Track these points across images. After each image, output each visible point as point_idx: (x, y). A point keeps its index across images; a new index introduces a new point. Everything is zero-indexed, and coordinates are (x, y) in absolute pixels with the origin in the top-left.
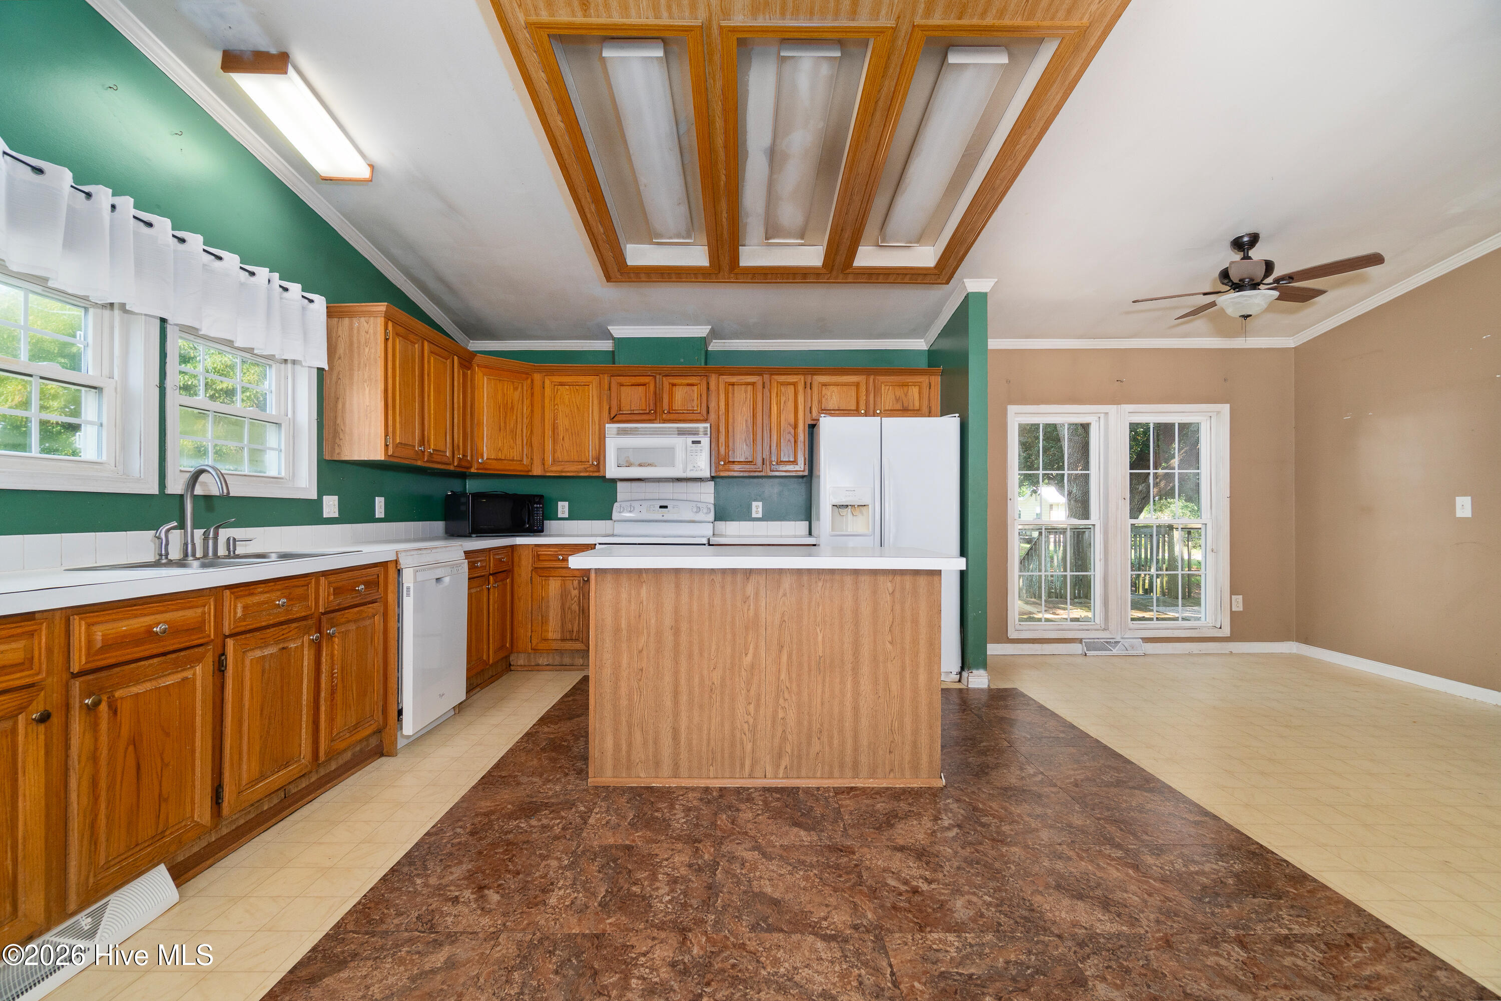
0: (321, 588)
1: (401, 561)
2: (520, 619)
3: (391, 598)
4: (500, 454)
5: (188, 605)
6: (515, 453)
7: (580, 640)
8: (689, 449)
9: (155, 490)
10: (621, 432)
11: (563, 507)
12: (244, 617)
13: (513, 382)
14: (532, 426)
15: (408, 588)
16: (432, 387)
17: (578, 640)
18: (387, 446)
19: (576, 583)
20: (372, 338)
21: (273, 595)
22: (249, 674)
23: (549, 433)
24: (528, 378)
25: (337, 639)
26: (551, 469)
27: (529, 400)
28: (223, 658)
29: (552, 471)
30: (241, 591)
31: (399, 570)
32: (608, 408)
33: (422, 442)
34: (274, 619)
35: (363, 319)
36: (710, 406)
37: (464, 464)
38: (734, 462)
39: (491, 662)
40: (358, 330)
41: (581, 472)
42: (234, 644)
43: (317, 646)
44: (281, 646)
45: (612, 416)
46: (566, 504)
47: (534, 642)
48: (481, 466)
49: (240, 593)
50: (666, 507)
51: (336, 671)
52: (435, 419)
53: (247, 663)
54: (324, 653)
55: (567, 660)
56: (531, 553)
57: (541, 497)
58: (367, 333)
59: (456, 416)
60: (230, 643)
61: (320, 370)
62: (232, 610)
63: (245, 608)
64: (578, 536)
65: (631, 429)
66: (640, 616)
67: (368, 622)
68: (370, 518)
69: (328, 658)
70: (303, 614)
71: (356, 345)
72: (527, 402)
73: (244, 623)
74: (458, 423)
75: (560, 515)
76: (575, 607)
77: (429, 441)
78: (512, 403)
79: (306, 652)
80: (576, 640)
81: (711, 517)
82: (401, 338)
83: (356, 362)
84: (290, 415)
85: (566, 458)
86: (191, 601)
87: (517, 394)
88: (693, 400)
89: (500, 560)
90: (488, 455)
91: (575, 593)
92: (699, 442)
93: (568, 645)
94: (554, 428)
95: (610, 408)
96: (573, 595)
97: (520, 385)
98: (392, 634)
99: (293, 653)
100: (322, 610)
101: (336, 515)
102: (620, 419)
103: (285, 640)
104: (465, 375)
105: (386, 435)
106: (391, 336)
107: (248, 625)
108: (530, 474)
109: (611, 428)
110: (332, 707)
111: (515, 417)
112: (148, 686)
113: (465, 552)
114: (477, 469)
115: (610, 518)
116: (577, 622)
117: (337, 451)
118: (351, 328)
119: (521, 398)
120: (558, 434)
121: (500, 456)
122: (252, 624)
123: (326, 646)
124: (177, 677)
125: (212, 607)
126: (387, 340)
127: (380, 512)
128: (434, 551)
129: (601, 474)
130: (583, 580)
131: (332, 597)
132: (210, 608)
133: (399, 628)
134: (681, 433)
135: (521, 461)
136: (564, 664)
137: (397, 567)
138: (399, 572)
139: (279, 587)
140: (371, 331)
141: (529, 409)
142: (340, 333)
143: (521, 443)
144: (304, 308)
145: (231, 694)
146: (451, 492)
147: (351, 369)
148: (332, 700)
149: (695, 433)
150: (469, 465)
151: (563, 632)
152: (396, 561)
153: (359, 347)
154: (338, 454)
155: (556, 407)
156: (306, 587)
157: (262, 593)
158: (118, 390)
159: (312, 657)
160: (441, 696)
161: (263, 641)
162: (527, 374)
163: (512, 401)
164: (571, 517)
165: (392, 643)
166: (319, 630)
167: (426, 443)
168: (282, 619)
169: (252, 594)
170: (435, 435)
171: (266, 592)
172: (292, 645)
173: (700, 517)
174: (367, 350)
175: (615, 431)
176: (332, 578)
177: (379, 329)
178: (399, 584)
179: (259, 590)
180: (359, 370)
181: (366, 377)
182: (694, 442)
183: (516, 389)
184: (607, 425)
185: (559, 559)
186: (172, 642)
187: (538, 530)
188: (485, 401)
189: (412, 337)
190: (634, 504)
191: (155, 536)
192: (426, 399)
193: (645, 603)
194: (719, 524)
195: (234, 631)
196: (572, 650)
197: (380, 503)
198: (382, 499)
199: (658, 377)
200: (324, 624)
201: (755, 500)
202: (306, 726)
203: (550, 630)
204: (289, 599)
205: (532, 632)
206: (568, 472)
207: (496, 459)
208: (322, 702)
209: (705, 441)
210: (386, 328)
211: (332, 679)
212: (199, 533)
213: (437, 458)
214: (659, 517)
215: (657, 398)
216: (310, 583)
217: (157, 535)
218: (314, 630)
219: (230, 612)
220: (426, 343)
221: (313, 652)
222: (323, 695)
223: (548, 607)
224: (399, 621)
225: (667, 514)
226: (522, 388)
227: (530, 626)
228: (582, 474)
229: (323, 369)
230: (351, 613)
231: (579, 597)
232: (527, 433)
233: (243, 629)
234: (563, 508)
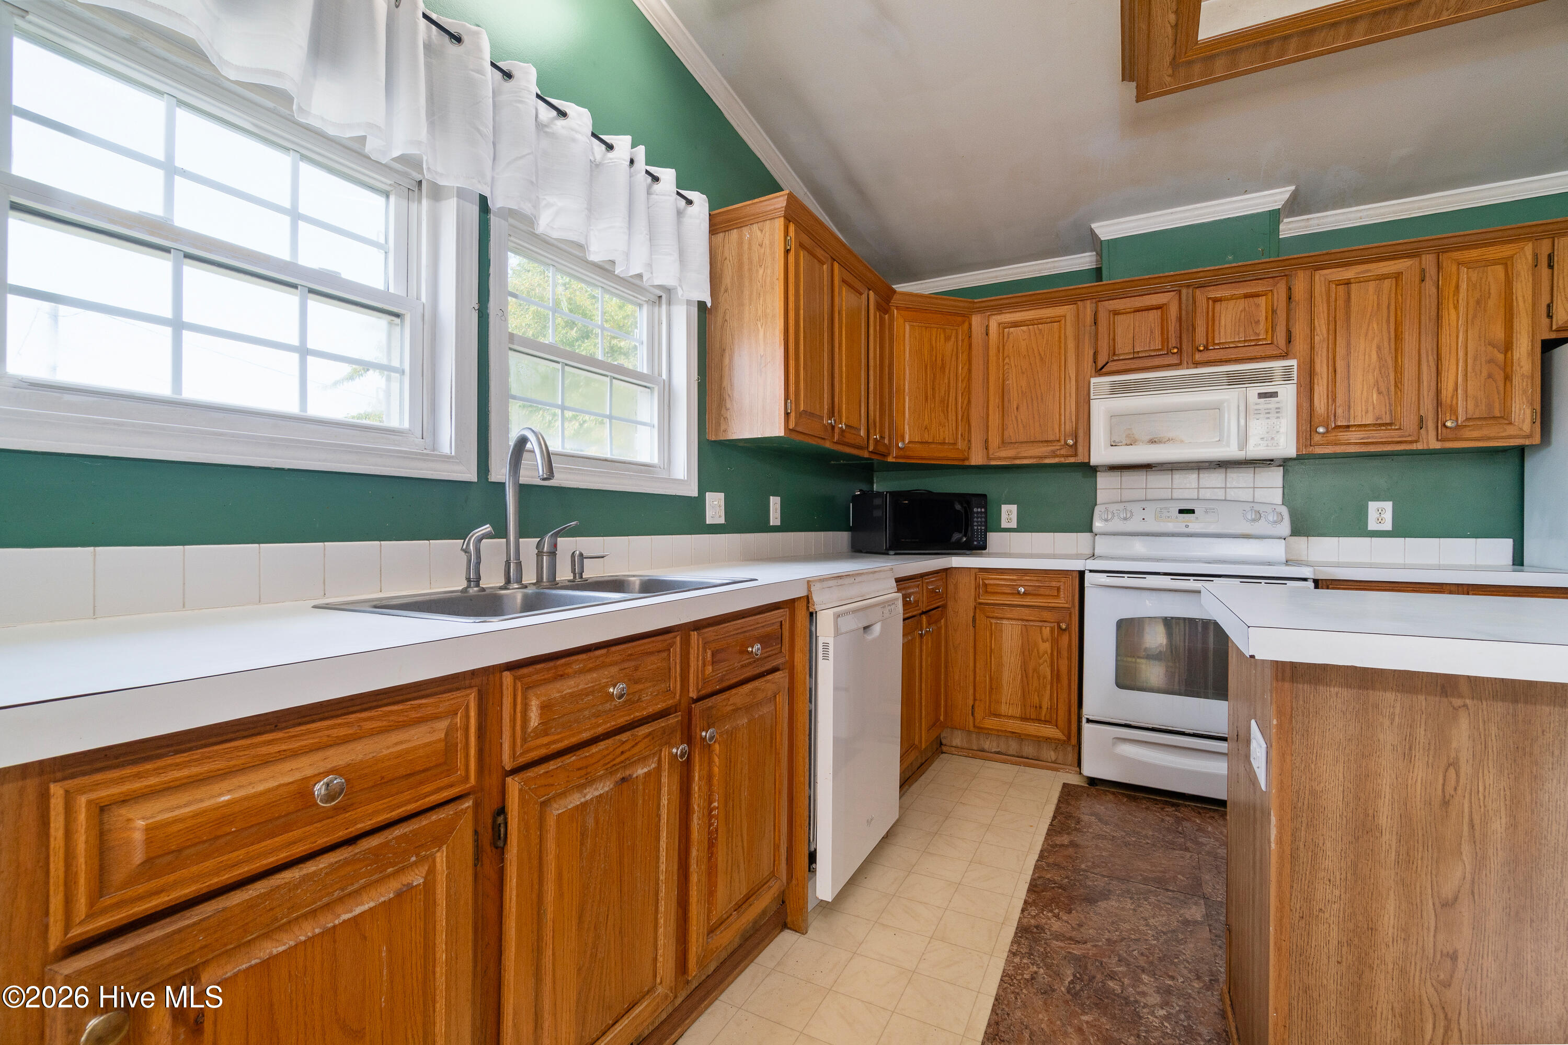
0: (692, 651)
1: (816, 598)
2: (957, 678)
3: (800, 659)
4: (926, 435)
5: (413, 715)
6: (947, 432)
7: (1054, 721)
8: (1252, 407)
9: (470, 474)
10: (1117, 390)
11: (1009, 512)
12: (545, 729)
13: (944, 330)
14: (969, 393)
15: (826, 645)
16: (844, 333)
17: (1050, 722)
18: (787, 414)
19: (1046, 632)
20: (768, 250)
21: (603, 676)
22: (553, 846)
23: (994, 401)
24: (964, 322)
25: (717, 746)
26: (997, 454)
27: (966, 353)
28: (500, 819)
29: (1000, 459)
30: (538, 672)
31: (811, 614)
32: (1091, 353)
33: (832, 414)
34: (605, 723)
35: (755, 227)
36: (1293, 330)
37: (882, 449)
38: (1348, 427)
39: (923, 746)
40: (750, 244)
41: (1046, 457)
42: (520, 790)
43: (685, 768)
44: (619, 776)
45: (1100, 365)
46: (1014, 508)
47: (979, 714)
48: (901, 453)
49: (535, 677)
50: (1192, 511)
51: (716, 804)
52: (847, 377)
53: (551, 822)
54: (697, 775)
55: (1029, 750)
56: (973, 582)
57: (985, 496)
58: (761, 245)
59: (871, 378)
60: (514, 785)
61: (701, 305)
62: (519, 715)
63: (545, 708)
64: (1031, 556)
65: (1136, 382)
66: (1446, 803)
67: (766, 710)
68: (763, 526)
69: (703, 783)
70: (660, 706)
71: (746, 267)
72: (963, 357)
73: (545, 740)
74: (875, 388)
75: (1004, 525)
76: (1046, 670)
77: (840, 412)
78: (942, 360)
79: (665, 780)
80: (1046, 722)
81: (1285, 528)
82: (806, 252)
83: (746, 292)
84: (664, 376)
85: (1022, 438)
86: (420, 706)
87: (950, 345)
88: (1258, 322)
89: (933, 591)
90: (910, 435)
91: (1046, 647)
92: (1274, 395)
93: (1032, 728)
94: (1003, 393)
95: (1095, 354)
96: (1041, 652)
97: (954, 332)
98: (801, 720)
99: (641, 787)
100: (693, 694)
101: (722, 521)
102: (1114, 369)
103: (625, 765)
104: (882, 320)
105: (787, 397)
106: (793, 246)
107: (554, 742)
108: (967, 463)
109: (1099, 383)
110: (711, 871)
111: (946, 381)
112: (308, 930)
113: (898, 580)
114: (896, 457)
115: (1088, 527)
116: (1048, 692)
117: (723, 428)
118: (740, 243)
119: (955, 353)
120: (1009, 401)
121: (927, 438)
122: (561, 740)
123: (700, 760)
124: (386, 893)
125: (473, 714)
126: (787, 252)
127: (775, 518)
128: (858, 579)
129: (1080, 459)
130: (1059, 627)
131: (709, 669)
132: (467, 717)
133: (810, 712)
134: (1235, 380)
135: (955, 444)
136: (1025, 754)
137: (808, 608)
138: (812, 615)
139: (616, 658)
140: (767, 242)
141: (966, 367)
142: (726, 254)
143: (954, 418)
144: (680, 213)
145: (514, 898)
146: (860, 491)
147: (741, 305)
148: (710, 859)
149: (1266, 378)
150: (886, 451)
151: (1024, 706)
152: (807, 597)
153: (750, 270)
154: (725, 431)
155: (1007, 360)
156: (665, 654)
157: (581, 672)
158: (426, 318)
159: (676, 787)
160: (869, 822)
161: (583, 772)
162: (963, 316)
163: (943, 356)
164: (1021, 528)
165: (802, 740)
166: (688, 738)
167: (836, 414)
168: (622, 721)
169: (562, 677)
170: (847, 404)
171: (590, 670)
172: (641, 771)
173: (1261, 527)
174: (761, 272)
175: (1108, 387)
176: (709, 632)
177: (777, 237)
178: (812, 637)
179: (576, 667)
180: (750, 304)
181: (760, 312)
182: (1262, 395)
183: (947, 339)
184: (1093, 380)
185: (1019, 593)
186: (370, 808)
187: (977, 546)
188: (907, 359)
189: (819, 252)
190: (1129, 506)
191: (462, 549)
192: (837, 350)
193: (1466, 769)
194: (1301, 541)
195: (522, 760)
196: (1039, 737)
197: (775, 503)
198: (778, 499)
199: (1184, 291)
200: (697, 721)
201: (1377, 499)
202: (665, 921)
203: (1003, 701)
204: (632, 680)
205: (975, 700)
206: (1025, 458)
207: (922, 443)
208: (693, 867)
209: (1288, 393)
210: (786, 233)
211: (710, 820)
212: (529, 545)
213: (850, 438)
214: (1181, 528)
215: (1186, 325)
216: (672, 645)
217: (464, 547)
218: (678, 735)
219: (513, 720)
220: (836, 265)
221: (676, 778)
222: (694, 853)
223: (1000, 665)
224: (810, 701)
225: (1194, 524)
226: (957, 338)
227: (971, 691)
228: (1047, 461)
229: (704, 303)
230: (739, 696)
231: (1052, 654)
232: (963, 403)
233: (543, 752)
234: (1009, 514)
